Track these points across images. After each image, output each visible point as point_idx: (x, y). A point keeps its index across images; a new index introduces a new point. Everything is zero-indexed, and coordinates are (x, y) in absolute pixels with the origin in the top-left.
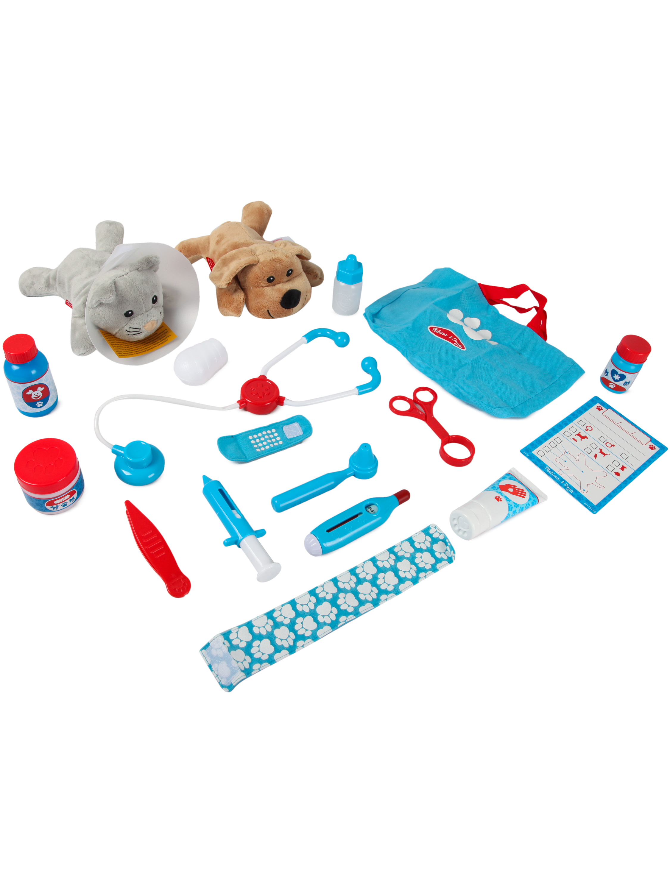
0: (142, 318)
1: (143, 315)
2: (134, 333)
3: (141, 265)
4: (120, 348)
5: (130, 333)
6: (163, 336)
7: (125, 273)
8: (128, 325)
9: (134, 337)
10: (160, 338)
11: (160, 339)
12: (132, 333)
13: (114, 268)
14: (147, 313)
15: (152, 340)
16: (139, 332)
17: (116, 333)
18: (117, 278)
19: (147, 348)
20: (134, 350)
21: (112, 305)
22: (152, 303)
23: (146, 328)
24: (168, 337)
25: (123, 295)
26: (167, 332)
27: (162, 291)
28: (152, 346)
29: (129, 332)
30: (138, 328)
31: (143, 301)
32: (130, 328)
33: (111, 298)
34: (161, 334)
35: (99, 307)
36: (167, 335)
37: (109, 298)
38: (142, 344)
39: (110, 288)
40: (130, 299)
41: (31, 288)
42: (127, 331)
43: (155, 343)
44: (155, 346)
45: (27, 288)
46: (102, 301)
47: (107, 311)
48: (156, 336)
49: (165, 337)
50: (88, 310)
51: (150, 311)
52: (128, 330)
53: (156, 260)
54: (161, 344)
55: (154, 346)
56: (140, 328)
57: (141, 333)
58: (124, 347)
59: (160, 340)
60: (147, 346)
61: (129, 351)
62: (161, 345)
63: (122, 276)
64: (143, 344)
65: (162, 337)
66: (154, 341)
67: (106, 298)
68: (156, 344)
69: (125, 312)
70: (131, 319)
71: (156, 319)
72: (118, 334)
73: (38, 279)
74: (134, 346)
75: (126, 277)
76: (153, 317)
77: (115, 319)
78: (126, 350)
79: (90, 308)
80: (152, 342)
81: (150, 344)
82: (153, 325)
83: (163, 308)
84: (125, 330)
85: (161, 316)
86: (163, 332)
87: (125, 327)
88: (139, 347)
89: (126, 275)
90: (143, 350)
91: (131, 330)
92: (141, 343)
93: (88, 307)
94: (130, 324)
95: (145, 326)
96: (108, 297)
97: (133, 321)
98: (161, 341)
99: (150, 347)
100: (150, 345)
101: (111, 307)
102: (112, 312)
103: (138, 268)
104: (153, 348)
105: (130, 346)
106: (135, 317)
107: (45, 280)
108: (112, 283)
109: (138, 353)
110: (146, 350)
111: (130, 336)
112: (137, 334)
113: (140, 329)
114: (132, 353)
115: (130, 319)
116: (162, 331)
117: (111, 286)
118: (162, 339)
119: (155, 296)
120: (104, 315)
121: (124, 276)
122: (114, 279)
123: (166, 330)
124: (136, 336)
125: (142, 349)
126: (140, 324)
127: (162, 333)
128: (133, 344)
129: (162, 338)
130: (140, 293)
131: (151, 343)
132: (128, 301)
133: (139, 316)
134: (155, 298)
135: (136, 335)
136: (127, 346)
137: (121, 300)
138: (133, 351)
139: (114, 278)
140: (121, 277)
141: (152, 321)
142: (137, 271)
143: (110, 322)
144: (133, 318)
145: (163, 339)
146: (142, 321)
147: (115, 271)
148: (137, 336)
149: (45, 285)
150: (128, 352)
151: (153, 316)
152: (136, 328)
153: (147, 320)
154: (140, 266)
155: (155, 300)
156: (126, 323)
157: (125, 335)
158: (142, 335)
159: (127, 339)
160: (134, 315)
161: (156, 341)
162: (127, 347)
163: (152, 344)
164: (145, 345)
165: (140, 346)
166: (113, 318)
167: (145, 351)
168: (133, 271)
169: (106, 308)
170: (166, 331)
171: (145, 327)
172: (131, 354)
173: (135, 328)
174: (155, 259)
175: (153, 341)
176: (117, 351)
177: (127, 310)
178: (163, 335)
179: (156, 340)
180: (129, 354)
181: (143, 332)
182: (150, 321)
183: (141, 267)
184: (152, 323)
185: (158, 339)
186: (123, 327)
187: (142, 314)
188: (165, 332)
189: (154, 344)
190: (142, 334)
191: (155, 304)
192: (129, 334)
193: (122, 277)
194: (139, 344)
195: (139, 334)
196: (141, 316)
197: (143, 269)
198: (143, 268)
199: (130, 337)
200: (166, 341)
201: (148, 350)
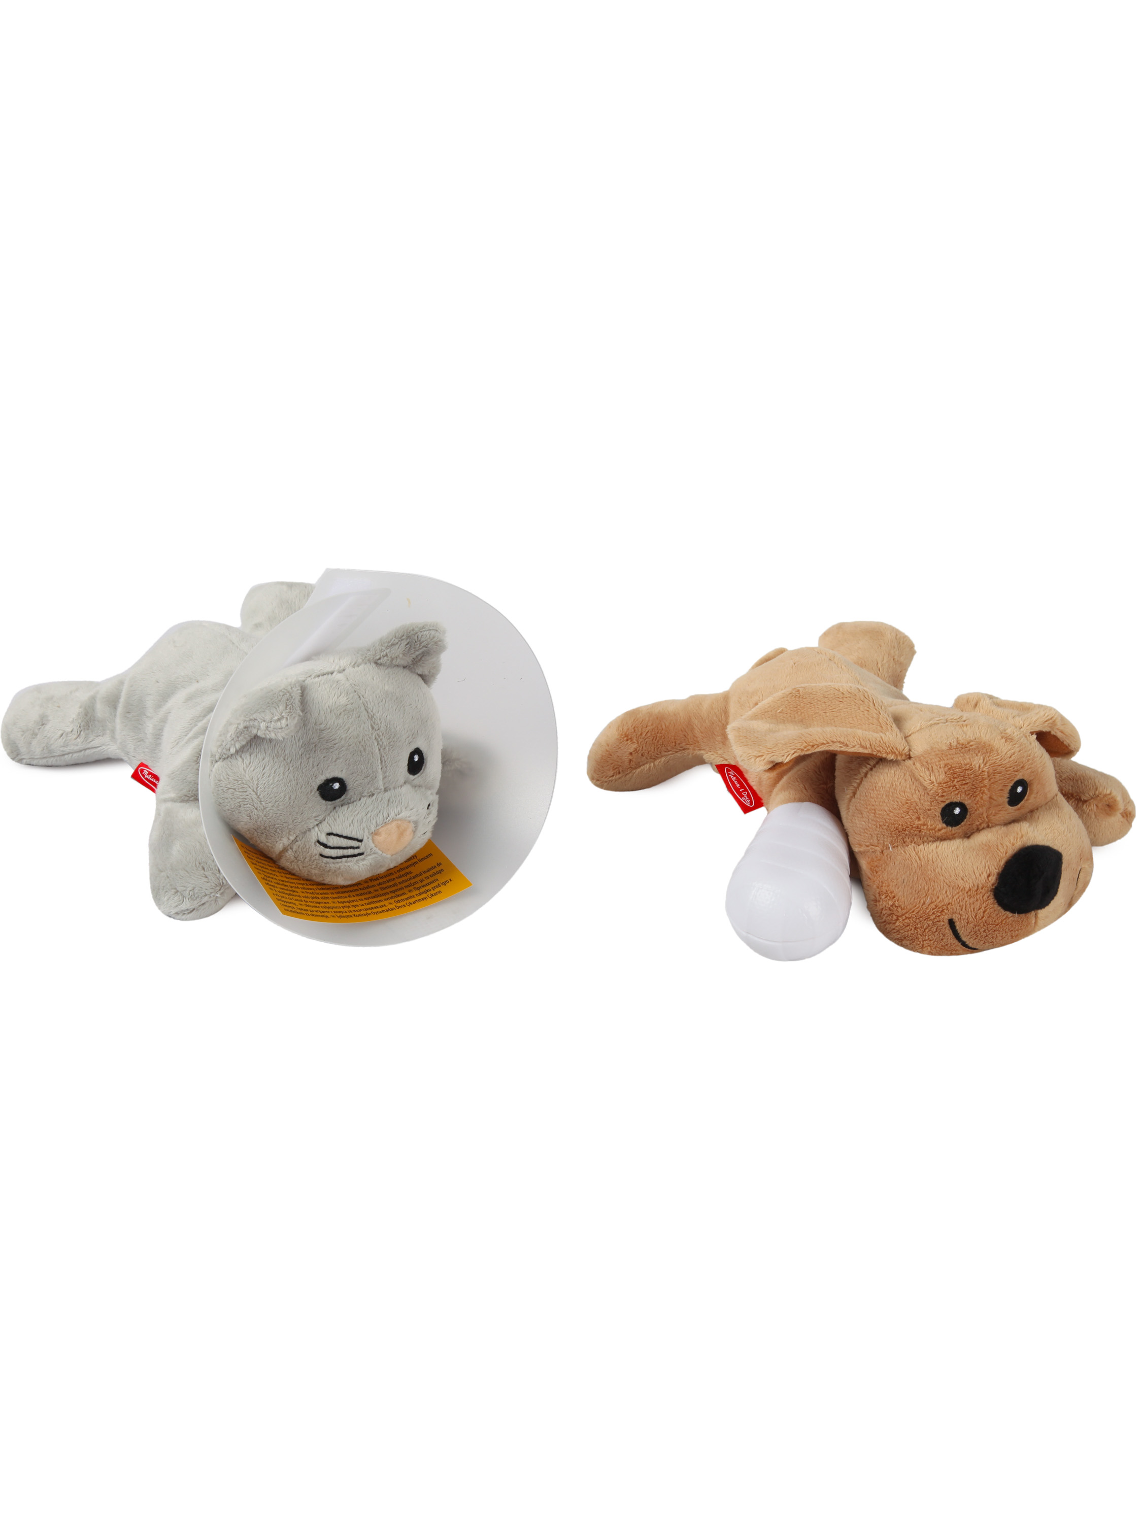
0: (371, 807)
1: (374, 797)
2: (340, 852)
3: (388, 651)
4: (290, 895)
5: (328, 852)
6: (426, 882)
7: (337, 668)
8: (325, 823)
9: (337, 866)
10: (417, 886)
11: (419, 889)
12: (333, 853)
13: (308, 658)
14: (387, 795)
15: (394, 888)
16: (356, 851)
17: (285, 850)
18: (312, 677)
19: (372, 908)
20: (333, 908)
21: (287, 752)
22: (406, 768)
23: (379, 839)
24: (444, 884)
25: (322, 726)
26: (440, 872)
27: (442, 748)
28: (391, 904)
29: (326, 846)
30: (355, 837)
31: (381, 755)
32: (329, 834)
33: (284, 722)
34: (421, 874)
35: (246, 756)
36: (441, 881)
37: (279, 720)
38: (360, 897)
39: (288, 694)
40: (343, 742)
41: (36, 735)
42: (318, 842)
43: (399, 898)
44: (399, 904)
45: (22, 735)
46: (254, 731)
47: (267, 768)
48: (406, 881)
49: (436, 884)
50: (209, 764)
51: (398, 790)
52: (323, 839)
53: (434, 637)
54: (419, 900)
55: (395, 904)
56: (360, 838)
57: (362, 854)
58: (301, 894)
59: (417, 892)
60: (371, 903)
61: (316, 907)
62: (417, 904)
63: (328, 673)
64: (363, 897)
65: (424, 883)
66: (399, 893)
67: (268, 718)
68: (403, 900)
69: (321, 779)
70: (337, 808)
71: (414, 818)
72: (290, 854)
73: (59, 707)
74: (334, 898)
75: (337, 676)
76: (404, 809)
77: (287, 798)
78: (307, 902)
79: (217, 757)
80: (393, 895)
81: (385, 900)
82: (401, 834)
83: (438, 796)
84: (314, 839)
85: (429, 814)
86: (429, 870)
87: (316, 829)
88: (349, 902)
89: (340, 672)
90: (361, 910)
91: (334, 841)
92: (357, 895)
93: (212, 755)
94: (331, 822)
95: (376, 833)
96: (276, 718)
97: (341, 816)
98: (420, 894)
99: (385, 905)
100: (386, 903)
101: (282, 758)
102: (284, 774)
103: (378, 657)
104: (392, 909)
105: (323, 896)
106: (349, 803)
107: (80, 707)
108: (295, 684)
109: (343, 917)
110: (369, 912)
111: (328, 860)
112: (348, 857)
113: (361, 841)
114: (324, 912)
115: (335, 808)
116: (425, 869)
117: (291, 691)
118: (422, 890)
119: (417, 751)
120: (255, 783)
121: (334, 674)
122: (303, 679)
123: (439, 865)
124: (344, 864)
125: (357, 908)
126: (364, 825)
127: (425, 872)
128: (332, 893)
129: (424, 886)
130: (376, 727)
131: (388, 896)
132: (336, 745)
133: (363, 800)
134: (416, 758)
135: (344, 859)
136: (313, 896)
137: (316, 739)
138: (330, 910)
139: (301, 678)
140: (323, 675)
141: (401, 820)
142: (374, 665)
143: (270, 805)
144: (342, 806)
145: (427, 888)
146: (369, 815)
147: (307, 663)
148: (346, 862)
149: (80, 721)
150: (314, 909)
151: (406, 808)
152: (349, 835)
153: (385, 815)
154: (384, 653)
155: (416, 765)
156: (320, 818)
157: (311, 856)
158: (365, 862)
159: (315, 874)
160: (349, 796)
161: (404, 894)
162: (313, 898)
163: (392, 901)
164: (370, 900)
165: (353, 901)
166: (282, 794)
167: (367, 914)
168: (362, 666)
169: (266, 759)
170: (438, 869)
171: (376, 837)
172: (323, 914)
173: (344, 835)
174: (433, 633)
175: (394, 892)
176: (280, 898)
177: (330, 775)
178: (428, 878)
179: (406, 890)
180: (315, 913)
181: (369, 850)
182: (394, 820)
183: (386, 655)
184: (398, 827)
185: (412, 888)
186: (309, 830)
187: (373, 795)
188: (434, 871)
189: (396, 899)
190: (364, 859)
191: (416, 776)
192: (324, 854)
193: (325, 677)
194: (349, 896)
195: (356, 858)
196: (369, 801)
197: (394, 662)
198: (392, 659)
199: (327, 863)
200: (436, 894)
201: (377, 913)
